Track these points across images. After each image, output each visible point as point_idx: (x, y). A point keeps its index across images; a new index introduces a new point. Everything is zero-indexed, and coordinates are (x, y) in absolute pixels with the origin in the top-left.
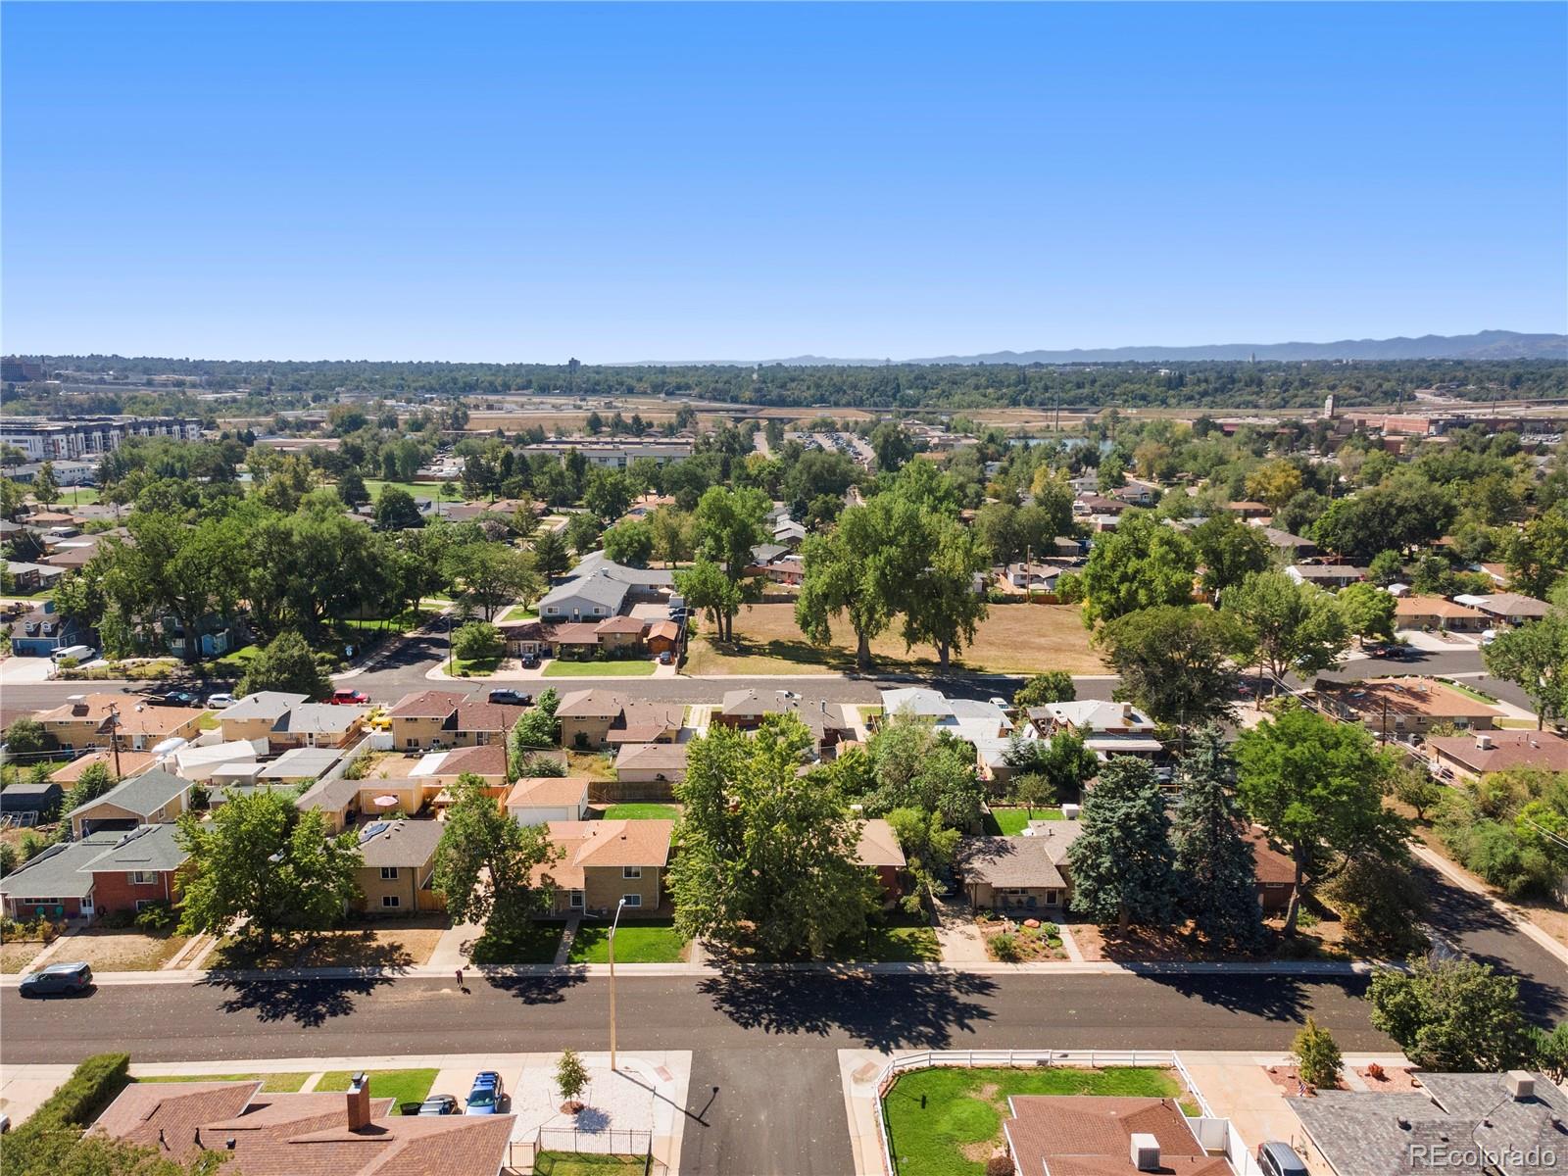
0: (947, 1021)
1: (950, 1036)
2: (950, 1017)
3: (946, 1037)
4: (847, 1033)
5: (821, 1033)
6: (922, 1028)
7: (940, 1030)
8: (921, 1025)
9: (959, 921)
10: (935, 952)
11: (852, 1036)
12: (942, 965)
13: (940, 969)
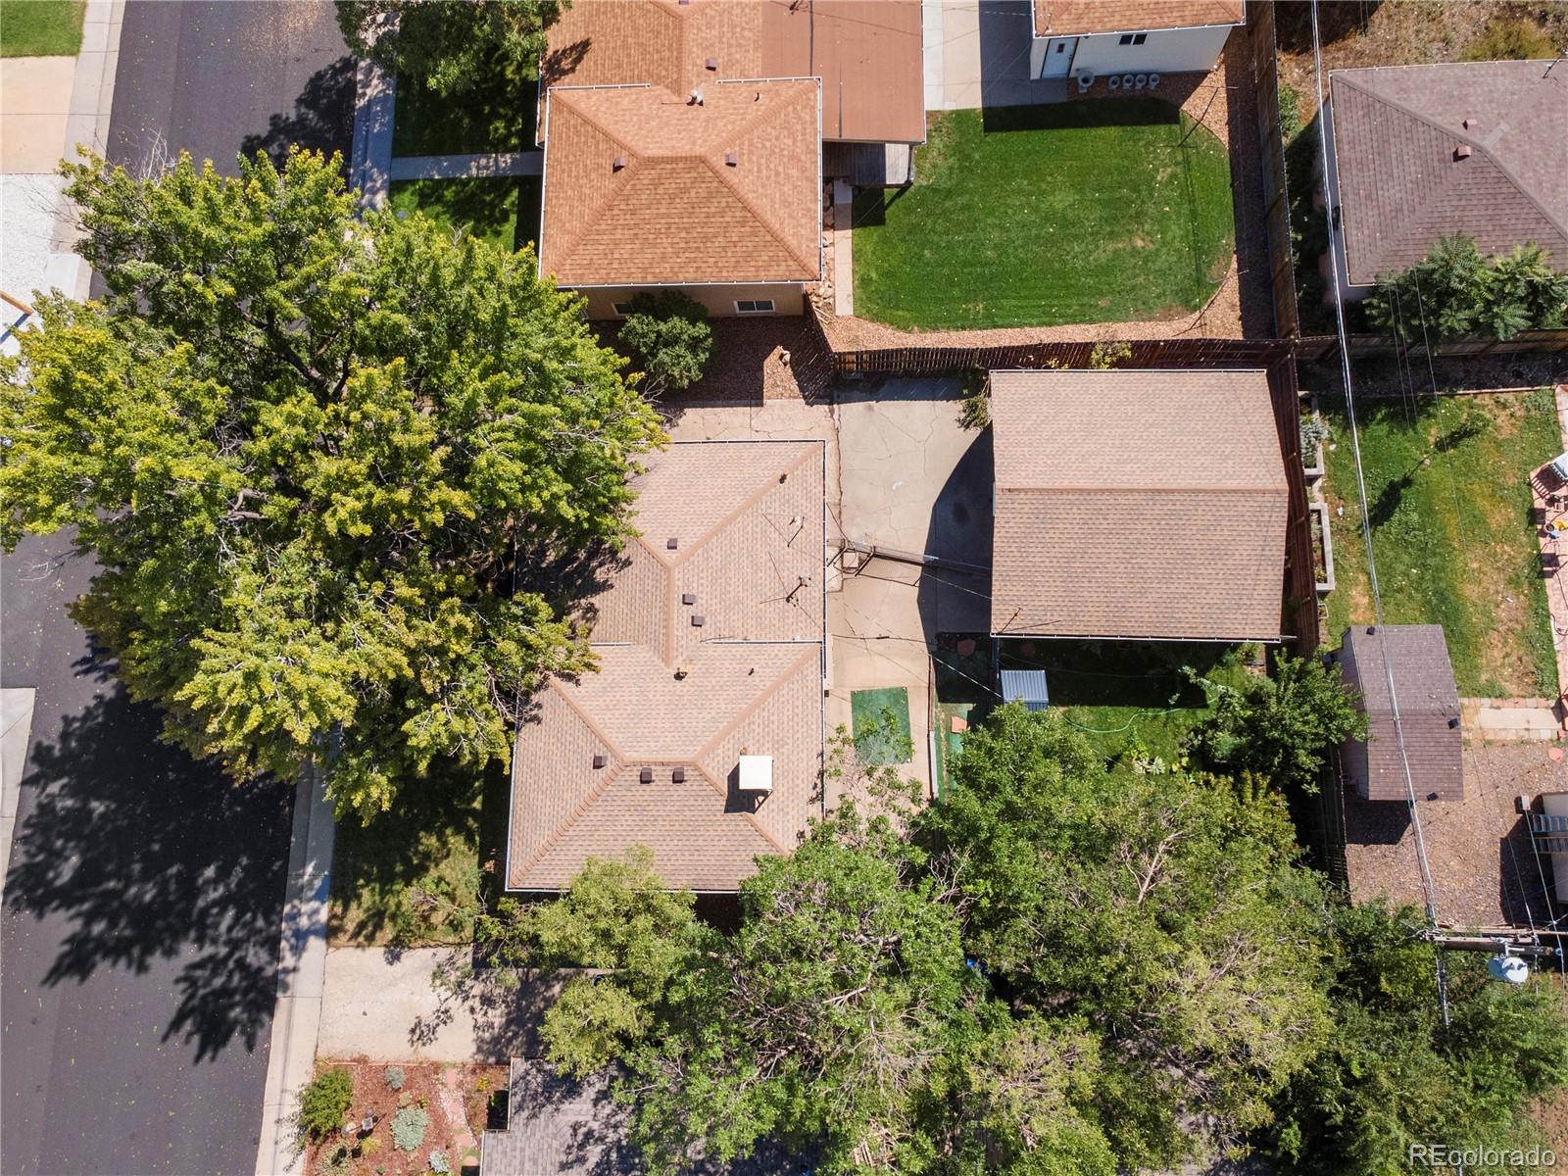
0: (90, 918)
1: (40, 916)
2: (98, 928)
3: (39, 906)
4: (80, 712)
5: (85, 661)
6: (75, 860)
7: (67, 897)
8: (84, 864)
9: (497, 1016)
10: (366, 933)
11: (67, 720)
12: (315, 944)
13: (301, 936)
